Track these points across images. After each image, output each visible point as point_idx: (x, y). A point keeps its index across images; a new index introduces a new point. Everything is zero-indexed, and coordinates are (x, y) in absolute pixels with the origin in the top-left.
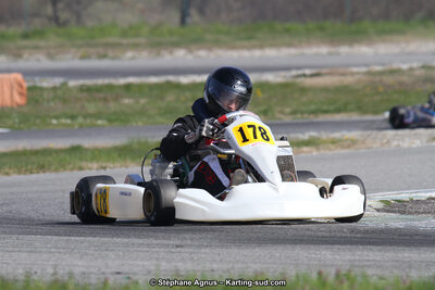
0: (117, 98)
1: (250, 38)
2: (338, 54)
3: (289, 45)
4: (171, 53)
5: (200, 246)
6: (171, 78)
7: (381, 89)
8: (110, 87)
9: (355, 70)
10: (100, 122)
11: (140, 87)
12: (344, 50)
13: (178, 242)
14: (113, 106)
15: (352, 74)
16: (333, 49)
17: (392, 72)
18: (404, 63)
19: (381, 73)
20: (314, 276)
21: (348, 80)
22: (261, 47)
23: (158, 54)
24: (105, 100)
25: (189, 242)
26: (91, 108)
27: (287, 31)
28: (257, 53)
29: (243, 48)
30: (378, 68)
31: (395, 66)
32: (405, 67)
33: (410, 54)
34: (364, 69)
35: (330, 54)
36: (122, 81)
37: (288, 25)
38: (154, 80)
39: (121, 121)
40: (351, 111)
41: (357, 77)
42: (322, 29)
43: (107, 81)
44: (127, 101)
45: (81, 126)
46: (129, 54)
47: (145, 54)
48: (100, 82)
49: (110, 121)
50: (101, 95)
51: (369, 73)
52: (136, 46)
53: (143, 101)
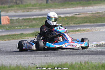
0: (32, 21)
1: (63, 6)
2: (85, 9)
3: (73, 7)
4: (44, 10)
5: (52, 56)
6: (44, 16)
7: (95, 17)
8: (30, 19)
9: (89, 13)
10: (27, 27)
11: (37, 18)
12: (86, 8)
14: (30, 23)
15: (88, 14)
16: (83, 8)
17: (98, 13)
18: (101, 11)
19: (95, 13)
20: (79, 63)
21: (87, 15)
22: (66, 8)
23: (41, 11)
24: (29, 22)
25: (49, 56)
26: (25, 24)
27: (72, 4)
28: (65, 9)
29: (61, 8)
30: (94, 12)
31: (98, 11)
32: (101, 12)
33: (102, 8)
34: (91, 13)
35: (83, 9)
36: (33, 17)
37: (72, 2)
38: (40, 17)
39: (33, 27)
40: (88, 23)
41: (89, 14)
42: (80, 3)
43: (29, 17)
44: (34, 22)
45: (23, 28)
46: (34, 11)
47: (38, 11)
48: (27, 18)
49: (30, 27)
50: (27, 21)
51: (92, 13)
52: (36, 9)
53: (38, 22)
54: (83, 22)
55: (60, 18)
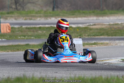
0: (37, 31)
1: (73, 15)
2: (99, 19)
3: (85, 17)
4: (50, 19)
5: (74, 70)
6: (52, 25)
7: (113, 29)
8: (35, 28)
9: (105, 23)
10: (32, 38)
11: (44, 28)
12: (101, 18)
13: (67, 69)
14: (36, 33)
17: (116, 24)
19: (113, 25)
21: (103, 26)
22: (77, 17)
23: (47, 19)
24: (33, 31)
25: (70, 69)
26: (30, 33)
27: (84, 13)
28: (75, 19)
29: (71, 17)
30: (112, 23)
31: (117, 23)
32: (120, 23)
34: (108, 23)
35: (96, 19)
36: (38, 26)
37: (84, 11)
38: (47, 26)
39: (39, 37)
40: (105, 35)
41: (106, 26)
42: (94, 12)
43: (34, 26)
44: (40, 32)
45: (27, 39)
46: (39, 19)
47: (43, 19)
48: (32, 26)
49: (35, 37)
50: (32, 30)
51: (109, 25)
52: (40, 17)
53: (44, 32)
54: (99, 34)
55: (71, 29)
